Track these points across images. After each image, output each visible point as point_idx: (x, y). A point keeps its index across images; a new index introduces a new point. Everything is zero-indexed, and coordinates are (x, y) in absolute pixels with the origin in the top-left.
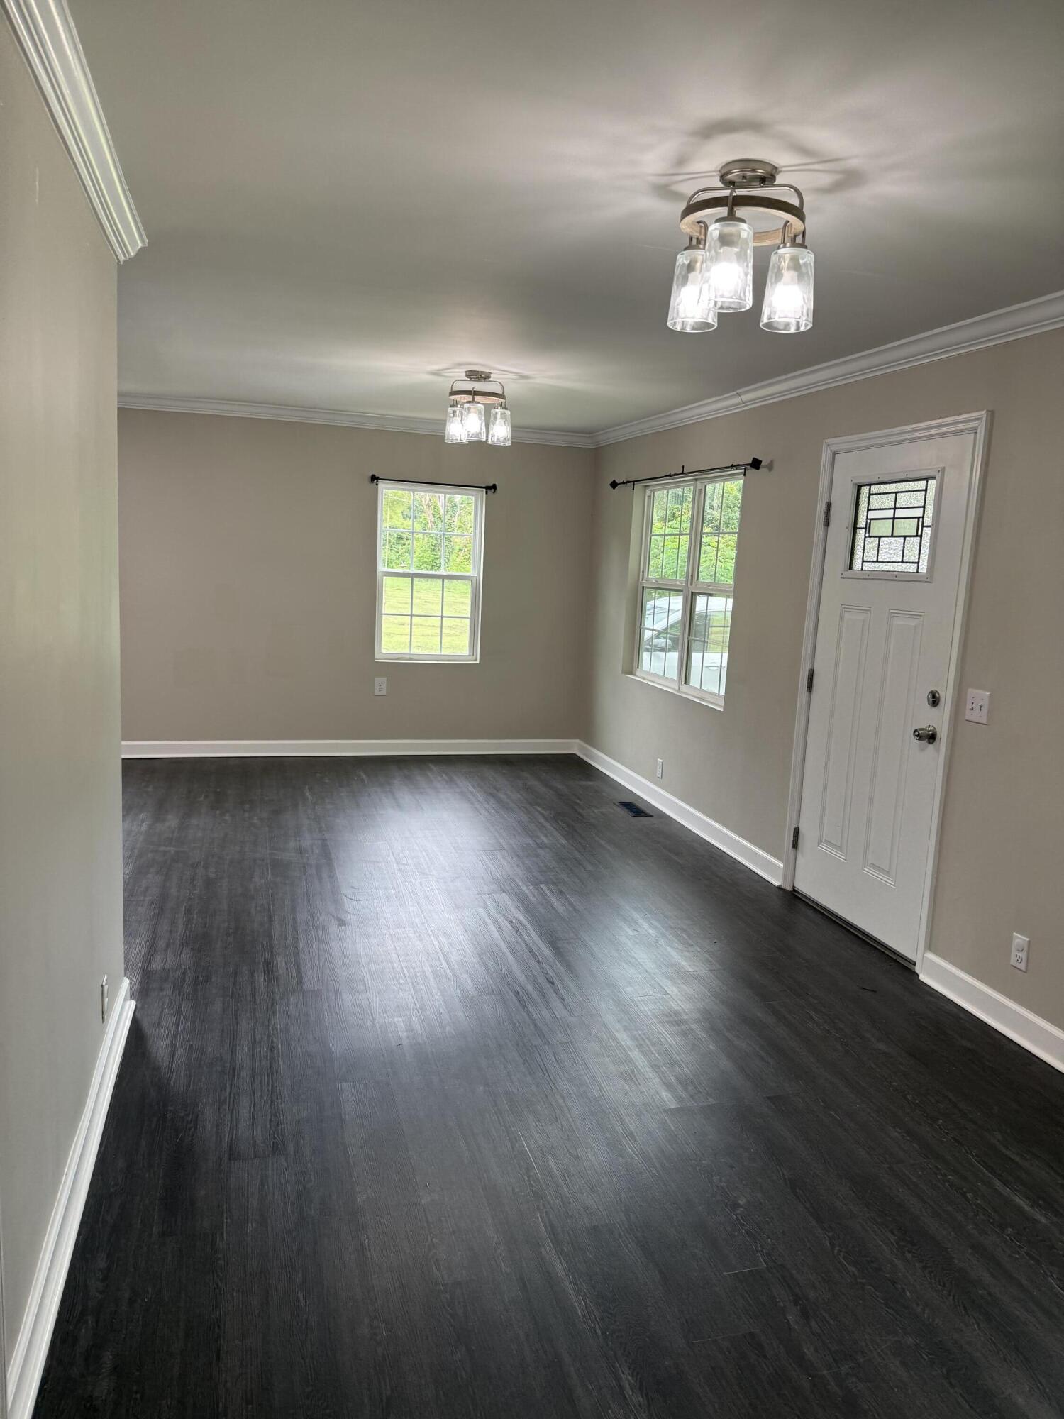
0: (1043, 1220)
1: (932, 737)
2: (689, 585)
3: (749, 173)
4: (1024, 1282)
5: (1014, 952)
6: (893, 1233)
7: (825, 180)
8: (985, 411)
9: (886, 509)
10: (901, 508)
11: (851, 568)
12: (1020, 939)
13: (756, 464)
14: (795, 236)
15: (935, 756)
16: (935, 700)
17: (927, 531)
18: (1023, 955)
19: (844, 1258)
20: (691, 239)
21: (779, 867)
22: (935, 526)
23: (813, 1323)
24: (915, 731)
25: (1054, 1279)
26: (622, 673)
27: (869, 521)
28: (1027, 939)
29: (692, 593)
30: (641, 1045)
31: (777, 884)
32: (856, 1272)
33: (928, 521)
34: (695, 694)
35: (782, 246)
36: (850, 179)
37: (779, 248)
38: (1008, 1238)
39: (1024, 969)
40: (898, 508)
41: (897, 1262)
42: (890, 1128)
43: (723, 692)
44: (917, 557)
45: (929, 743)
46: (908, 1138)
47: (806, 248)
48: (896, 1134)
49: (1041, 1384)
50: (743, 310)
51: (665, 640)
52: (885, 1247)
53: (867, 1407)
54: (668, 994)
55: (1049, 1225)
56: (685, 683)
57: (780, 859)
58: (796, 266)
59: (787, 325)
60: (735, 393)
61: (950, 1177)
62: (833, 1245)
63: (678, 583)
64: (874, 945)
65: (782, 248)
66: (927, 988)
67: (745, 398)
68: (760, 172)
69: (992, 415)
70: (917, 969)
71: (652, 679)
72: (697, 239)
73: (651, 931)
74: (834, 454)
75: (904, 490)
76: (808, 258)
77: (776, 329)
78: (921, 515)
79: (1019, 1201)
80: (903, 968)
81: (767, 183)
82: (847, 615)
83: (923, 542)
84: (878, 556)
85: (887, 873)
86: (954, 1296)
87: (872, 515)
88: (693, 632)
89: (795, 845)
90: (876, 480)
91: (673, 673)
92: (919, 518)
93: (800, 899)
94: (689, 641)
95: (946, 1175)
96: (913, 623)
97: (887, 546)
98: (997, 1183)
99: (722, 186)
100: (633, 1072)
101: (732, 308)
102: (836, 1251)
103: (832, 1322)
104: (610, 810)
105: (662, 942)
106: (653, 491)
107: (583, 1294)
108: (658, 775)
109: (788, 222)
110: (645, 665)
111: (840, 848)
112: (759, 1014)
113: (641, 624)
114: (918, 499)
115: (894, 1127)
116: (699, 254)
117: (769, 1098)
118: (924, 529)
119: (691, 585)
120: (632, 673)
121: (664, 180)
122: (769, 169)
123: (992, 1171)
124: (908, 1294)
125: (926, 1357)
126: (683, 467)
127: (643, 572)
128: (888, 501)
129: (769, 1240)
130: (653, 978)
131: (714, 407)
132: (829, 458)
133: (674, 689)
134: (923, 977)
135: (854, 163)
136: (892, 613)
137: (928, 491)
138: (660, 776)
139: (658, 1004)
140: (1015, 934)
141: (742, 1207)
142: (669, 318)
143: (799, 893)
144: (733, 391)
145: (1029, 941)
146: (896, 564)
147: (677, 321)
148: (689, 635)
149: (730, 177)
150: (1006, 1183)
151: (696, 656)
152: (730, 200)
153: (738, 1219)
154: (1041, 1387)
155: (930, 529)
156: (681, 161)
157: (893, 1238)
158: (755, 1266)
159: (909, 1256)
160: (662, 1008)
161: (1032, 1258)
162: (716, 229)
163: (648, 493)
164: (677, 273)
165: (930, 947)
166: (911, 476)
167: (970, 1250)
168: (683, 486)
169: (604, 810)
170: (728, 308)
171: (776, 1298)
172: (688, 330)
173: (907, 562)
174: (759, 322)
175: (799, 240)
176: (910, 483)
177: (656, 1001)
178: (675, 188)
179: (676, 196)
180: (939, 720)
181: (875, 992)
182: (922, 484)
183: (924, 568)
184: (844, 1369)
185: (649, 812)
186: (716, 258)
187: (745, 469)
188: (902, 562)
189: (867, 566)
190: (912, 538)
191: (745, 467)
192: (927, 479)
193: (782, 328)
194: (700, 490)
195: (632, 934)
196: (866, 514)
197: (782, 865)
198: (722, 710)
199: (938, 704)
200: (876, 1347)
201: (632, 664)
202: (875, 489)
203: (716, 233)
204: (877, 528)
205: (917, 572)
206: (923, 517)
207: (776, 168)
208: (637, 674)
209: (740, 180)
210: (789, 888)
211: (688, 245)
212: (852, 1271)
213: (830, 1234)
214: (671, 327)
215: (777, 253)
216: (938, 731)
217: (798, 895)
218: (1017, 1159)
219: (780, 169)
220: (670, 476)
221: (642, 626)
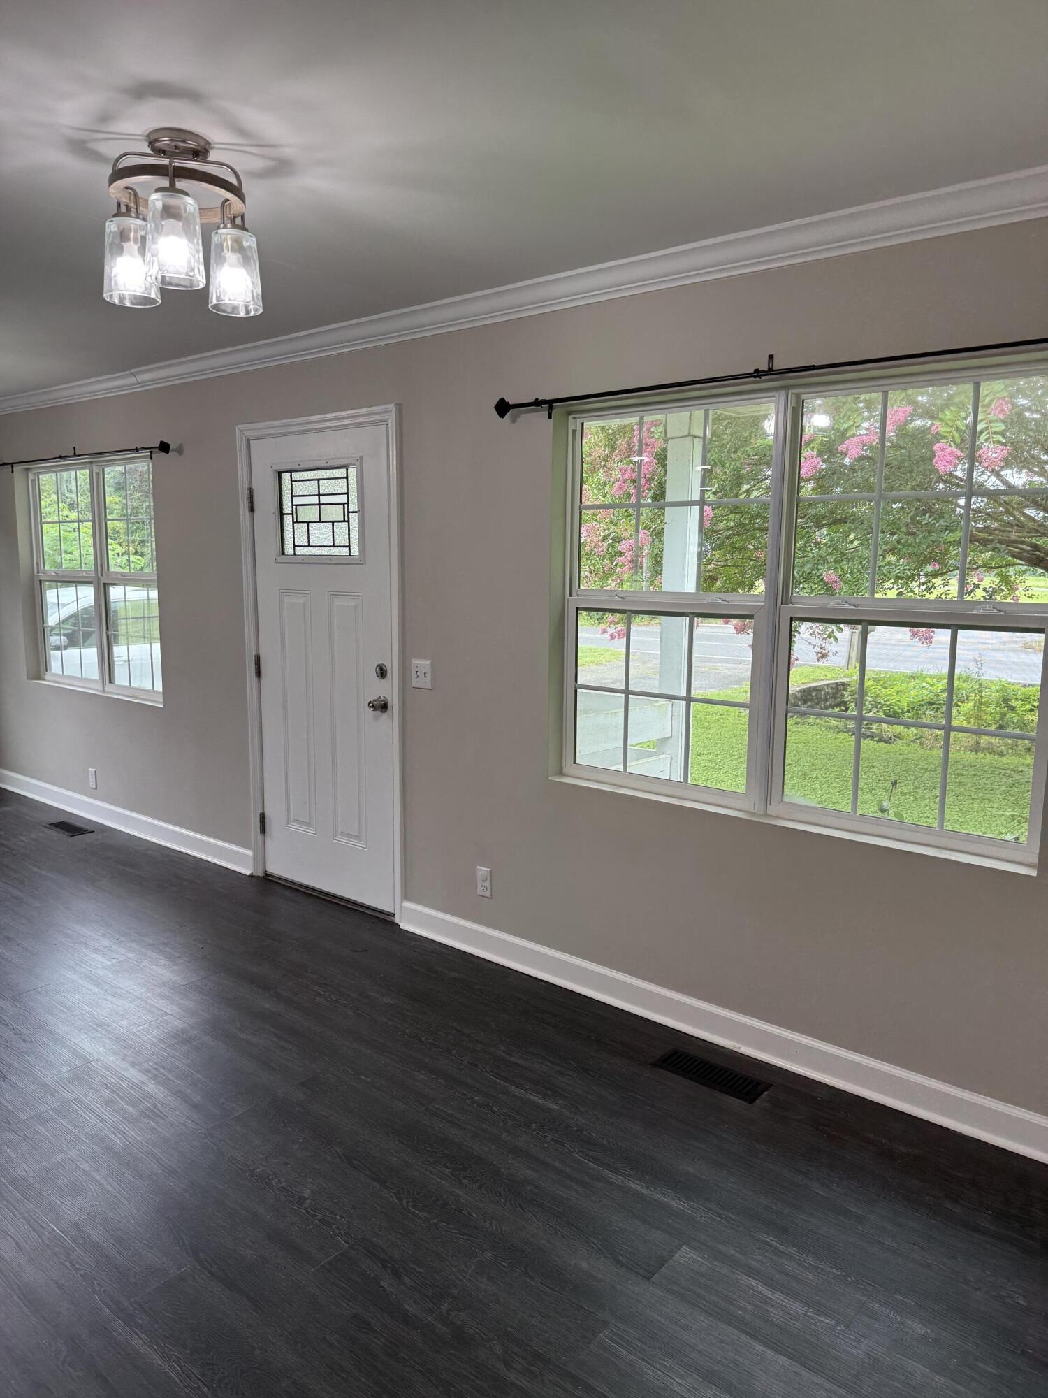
0: (555, 1107)
1: (384, 707)
2: (99, 575)
3: (181, 144)
4: (557, 1165)
5: (480, 884)
6: (447, 1167)
7: (258, 164)
8: (393, 405)
9: (307, 496)
10: (325, 495)
11: (283, 553)
12: (483, 870)
13: (164, 447)
14: (234, 217)
15: (389, 726)
16: (382, 672)
17: (354, 518)
18: (487, 884)
19: (413, 1207)
20: (119, 205)
21: (247, 856)
22: (361, 512)
23: (407, 1280)
24: (370, 703)
25: (577, 1153)
26: (28, 679)
27: (294, 507)
28: (489, 870)
29: (105, 584)
30: (156, 1076)
31: (248, 873)
32: (428, 1216)
33: (353, 507)
34: (125, 693)
35: (222, 226)
36: (282, 167)
37: (219, 228)
38: (534, 1133)
39: (489, 896)
40: (322, 495)
41: (458, 1192)
42: (416, 1073)
43: (159, 686)
44: (348, 541)
45: (382, 712)
46: (433, 1076)
47: (247, 230)
48: (422, 1076)
49: (595, 1244)
50: (195, 289)
51: (59, 637)
52: (443, 1182)
53: (473, 1332)
54: (168, 1014)
55: (560, 1109)
56: (110, 682)
57: (247, 847)
58: (238, 247)
59: (235, 308)
60: (128, 372)
61: (476, 1098)
62: (400, 1200)
63: (85, 575)
64: (353, 907)
65: (223, 228)
66: (409, 934)
67: (140, 378)
68: (192, 144)
69: (400, 408)
70: (397, 920)
71: (67, 681)
72: (127, 206)
73: (130, 955)
74: (249, 440)
75: (325, 477)
76: (250, 241)
77: (224, 311)
78: (346, 501)
79: (535, 1098)
80: (383, 921)
81: (200, 157)
82: (286, 599)
83: (351, 527)
84: (309, 541)
85: (358, 838)
86: (510, 1201)
87: (297, 501)
88: (111, 626)
89: (263, 830)
90: (297, 467)
91: (93, 672)
92: (344, 504)
93: (273, 881)
94: (108, 637)
95: (472, 1098)
96: (352, 603)
97: (317, 532)
98: (512, 1088)
99: (151, 152)
100: (155, 1106)
101: (182, 286)
102: (405, 1204)
103: (421, 1270)
104: (40, 834)
105: (145, 963)
106: (38, 474)
107: (174, 1358)
108: (91, 786)
109: (228, 200)
110: (55, 666)
111: (308, 824)
112: (267, 1006)
113: (43, 623)
114: (340, 486)
115: (419, 1071)
116: (132, 223)
117: (302, 1084)
118: (350, 514)
119: (102, 575)
120: (39, 678)
121: (82, 135)
122: (202, 143)
123: (505, 1079)
124: (474, 1215)
125: (505, 1264)
126: (74, 448)
127: (37, 564)
128: (312, 488)
129: (343, 1220)
130: (147, 1003)
131: (104, 386)
132: (244, 442)
133: (97, 690)
134: (404, 926)
135: (288, 152)
136: (331, 595)
137: (349, 479)
138: (94, 787)
139: (162, 1028)
140: (478, 867)
141: (308, 1199)
142: (105, 290)
143: (272, 876)
144: (128, 370)
145: (491, 871)
146: (328, 548)
147: (114, 293)
148: (107, 629)
149: (158, 145)
150: (519, 1086)
151: (119, 651)
152: (171, 169)
153: (308, 1212)
154: (595, 1246)
155: (357, 514)
156: (105, 118)
157: (447, 1171)
158: (338, 1251)
159: (465, 1181)
160: (166, 1031)
161: (557, 1142)
162: (157, 199)
163: (31, 476)
164: (108, 240)
165: (406, 896)
166: (331, 463)
167: (510, 1155)
168: (76, 470)
169: (34, 836)
170: (177, 285)
171: (367, 1271)
172: (128, 304)
173: (338, 546)
174: (207, 303)
175: (238, 221)
176: (331, 470)
177: (158, 1025)
178: (92, 146)
179: (97, 157)
180: (389, 690)
181: (366, 951)
182: (342, 472)
183: (355, 550)
184: (445, 1307)
185: (89, 828)
186: (158, 230)
187: (151, 452)
188: (334, 546)
189: (299, 551)
190: (340, 523)
191: (151, 450)
192: (346, 467)
193: (229, 310)
194: (98, 474)
195: (109, 963)
196: (290, 500)
197: (250, 853)
198: (162, 706)
199: (386, 675)
200: (463, 1274)
201: (38, 668)
202: (296, 476)
203: (159, 205)
204: (304, 514)
205: (350, 555)
206: (348, 503)
207: (209, 144)
208: (47, 677)
209: (173, 150)
210: (261, 874)
211: (116, 212)
212: (425, 1216)
213: (395, 1190)
214: (108, 300)
215: (217, 233)
216: (389, 700)
217: (273, 879)
218: (521, 1062)
219: (213, 146)
220: (61, 457)
221: (45, 625)
